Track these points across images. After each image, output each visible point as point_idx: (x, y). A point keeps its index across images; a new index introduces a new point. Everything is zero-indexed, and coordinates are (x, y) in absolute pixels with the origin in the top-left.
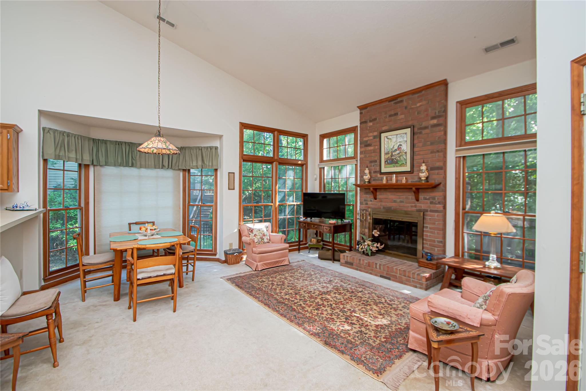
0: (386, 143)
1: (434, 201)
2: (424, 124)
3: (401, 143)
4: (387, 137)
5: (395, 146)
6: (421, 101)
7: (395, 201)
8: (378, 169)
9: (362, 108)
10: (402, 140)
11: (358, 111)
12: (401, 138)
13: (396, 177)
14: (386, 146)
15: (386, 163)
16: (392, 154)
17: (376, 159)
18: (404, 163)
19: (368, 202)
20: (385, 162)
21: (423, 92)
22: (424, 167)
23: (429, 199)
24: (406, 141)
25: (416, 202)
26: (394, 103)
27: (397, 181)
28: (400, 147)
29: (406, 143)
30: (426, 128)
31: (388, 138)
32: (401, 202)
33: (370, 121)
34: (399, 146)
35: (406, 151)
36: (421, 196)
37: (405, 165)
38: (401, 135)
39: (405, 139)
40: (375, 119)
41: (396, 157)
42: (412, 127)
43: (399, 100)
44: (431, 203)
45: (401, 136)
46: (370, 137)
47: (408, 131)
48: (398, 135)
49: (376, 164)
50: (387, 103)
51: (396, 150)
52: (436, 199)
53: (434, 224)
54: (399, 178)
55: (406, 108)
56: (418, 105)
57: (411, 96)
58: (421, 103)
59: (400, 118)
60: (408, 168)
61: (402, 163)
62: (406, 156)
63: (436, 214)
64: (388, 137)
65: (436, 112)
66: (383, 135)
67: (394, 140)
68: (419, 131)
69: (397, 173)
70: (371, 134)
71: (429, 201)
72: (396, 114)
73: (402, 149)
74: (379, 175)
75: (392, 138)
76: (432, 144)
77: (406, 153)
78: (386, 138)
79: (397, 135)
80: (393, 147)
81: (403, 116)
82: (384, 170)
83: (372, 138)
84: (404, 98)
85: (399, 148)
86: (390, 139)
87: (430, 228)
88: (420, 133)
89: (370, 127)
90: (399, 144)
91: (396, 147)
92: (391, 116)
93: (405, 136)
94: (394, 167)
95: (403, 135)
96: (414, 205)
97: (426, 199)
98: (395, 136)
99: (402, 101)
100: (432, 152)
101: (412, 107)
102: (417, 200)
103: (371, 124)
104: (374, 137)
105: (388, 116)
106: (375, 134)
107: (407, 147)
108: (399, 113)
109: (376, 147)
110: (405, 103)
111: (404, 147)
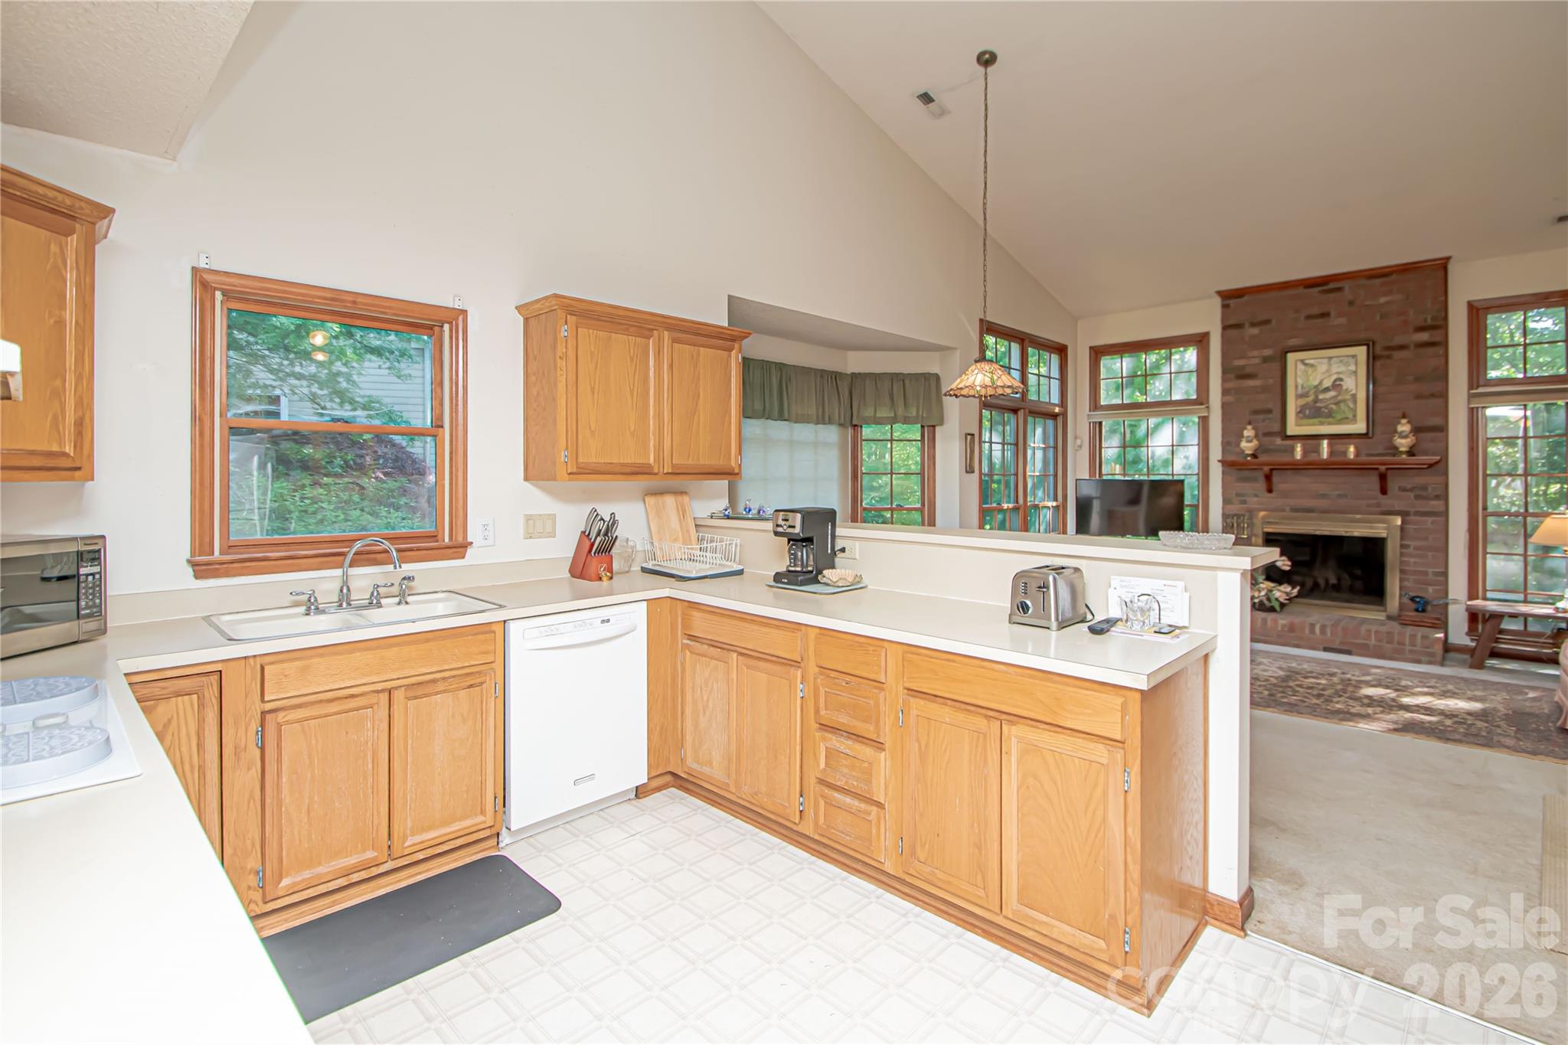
0: (1299, 373)
1: (1425, 494)
2: (1399, 340)
3: (1341, 376)
4: (1302, 361)
6: (1387, 293)
7: (1324, 496)
8: (1276, 427)
9: (1229, 297)
11: (1217, 302)
12: (1341, 364)
13: (1330, 445)
14: (1300, 381)
16: (1317, 397)
17: (1270, 406)
18: (1350, 416)
19: (1247, 499)
20: (1298, 413)
21: (1394, 277)
22: (1404, 427)
23: (1411, 490)
24: (1356, 372)
25: (1380, 496)
26: (1320, 292)
27: (1331, 453)
28: (1338, 383)
29: (1356, 376)
30: (1402, 347)
31: (1306, 364)
32: (1340, 496)
33: (1253, 325)
34: (1335, 381)
35: (1354, 392)
36: (1393, 484)
37: (1352, 420)
38: (1341, 358)
39: (1352, 368)
40: (1267, 322)
41: (1328, 404)
42: (1369, 344)
43: (1331, 286)
44: (1417, 497)
45: (1341, 361)
46: (1252, 359)
47: (1361, 352)
48: (1333, 359)
49: (1272, 415)
50: (1301, 290)
51: (1327, 390)
52: (1430, 490)
53: (1426, 539)
54: (1339, 448)
55: (1351, 303)
56: (1383, 300)
57: (1363, 281)
58: (1389, 298)
59: (1336, 323)
60: (1360, 427)
61: (1344, 416)
63: (1430, 519)
64: (1307, 362)
65: (1426, 320)
66: (1291, 357)
67: (1322, 368)
68: (1385, 353)
69: (1331, 437)
70: (1256, 353)
71: (1412, 495)
72: (1325, 315)
73: (1344, 388)
74: (1279, 441)
75: (1316, 364)
76: (1418, 379)
77: (1354, 396)
78: (1301, 366)
79: (1330, 358)
80: (1321, 383)
81: (1342, 321)
82: (1292, 429)
83: (1257, 361)
84: (1346, 285)
85: (1336, 386)
86: (1312, 366)
87: (1417, 548)
88: (1389, 357)
89: (1253, 337)
90: (1335, 377)
91: (1327, 383)
92: (1309, 317)
93: (1352, 361)
94: (1322, 424)
95: (1346, 359)
96: (1373, 501)
97: (1404, 489)
98: (1326, 361)
99: (1339, 289)
100: (1419, 397)
101: (1367, 303)
102: (1384, 491)
103: (1255, 331)
104: (1265, 360)
105: (1302, 318)
106: (1268, 352)
107: (1356, 385)
108: (1333, 314)
109: (1271, 381)
110: (1347, 294)
111: (1349, 383)
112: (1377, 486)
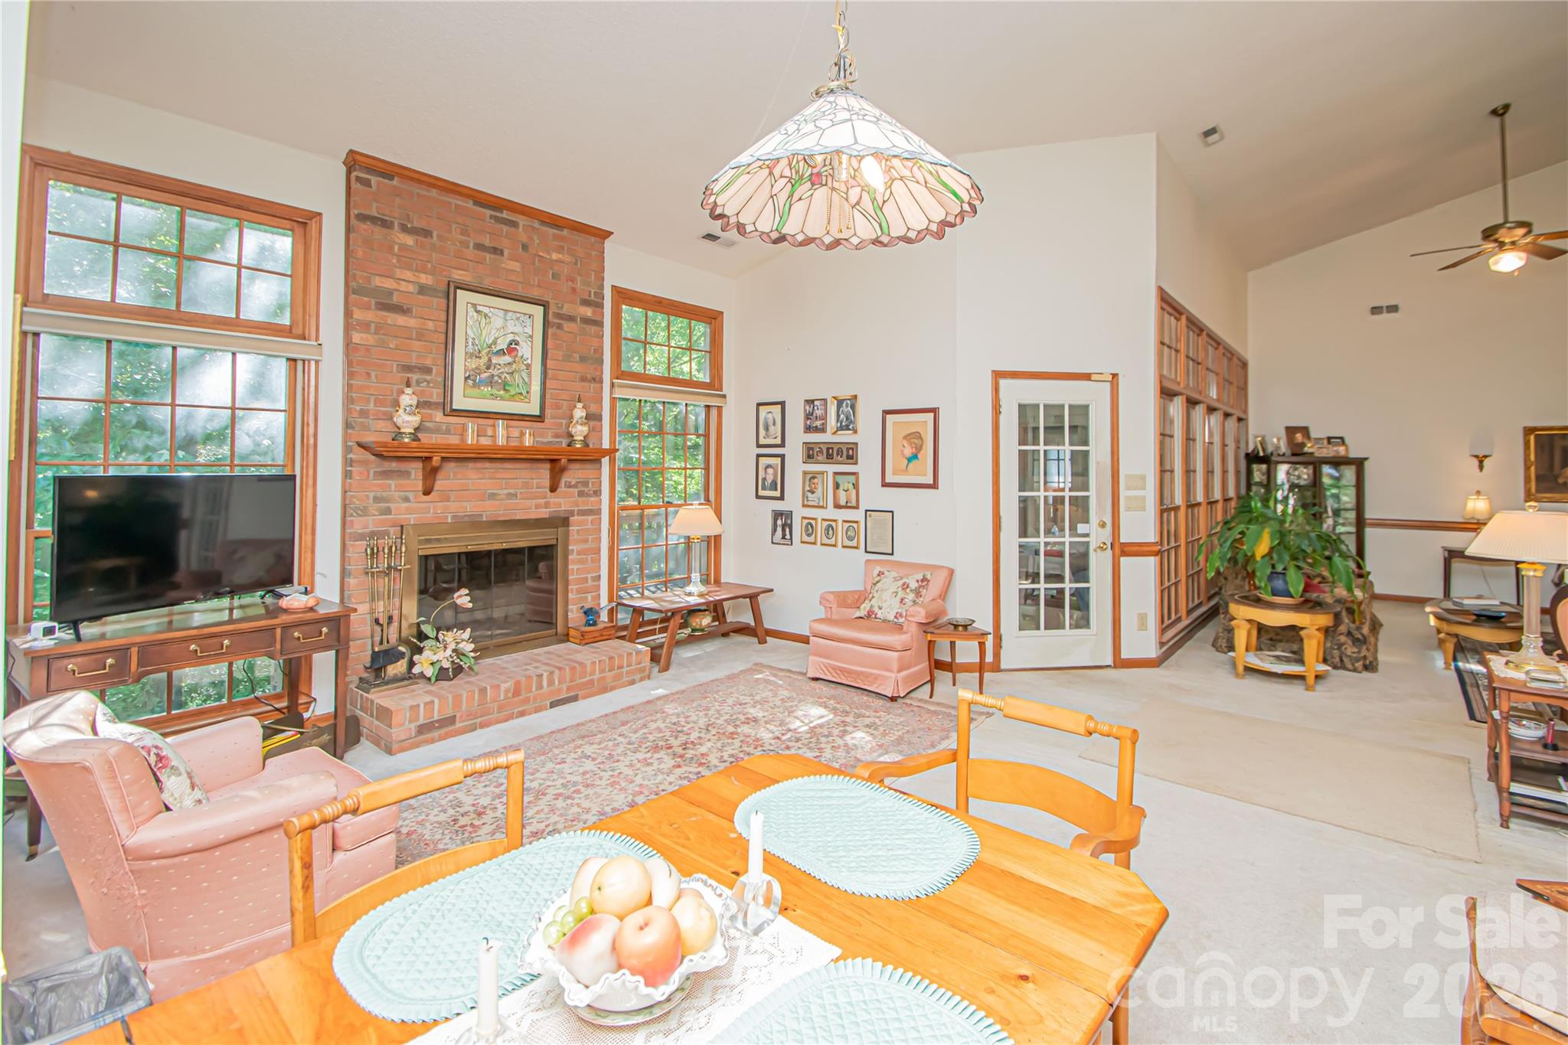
0: (470, 322)
1: (586, 490)
2: (567, 309)
3: (517, 338)
4: (474, 306)
5: (499, 341)
6: (560, 249)
7: (492, 496)
8: (436, 396)
10: (518, 329)
12: (517, 323)
13: (505, 428)
14: (471, 334)
15: (470, 382)
16: (490, 360)
17: (428, 362)
18: (525, 392)
19: (392, 506)
20: (467, 378)
21: (565, 232)
22: (578, 412)
23: (575, 486)
24: (531, 337)
25: (549, 494)
26: (491, 217)
27: (507, 438)
28: (513, 346)
29: (532, 342)
30: (571, 319)
31: (476, 311)
32: (510, 496)
33: (404, 229)
34: (511, 343)
35: (529, 361)
36: (568, 477)
37: (526, 397)
38: (518, 315)
39: (529, 330)
40: (427, 233)
41: (503, 373)
42: (547, 307)
43: (505, 215)
44: (581, 494)
45: (518, 319)
47: (538, 312)
48: (510, 314)
49: (428, 378)
50: (470, 204)
51: (501, 352)
52: (590, 486)
53: (586, 541)
55: (525, 248)
56: (555, 256)
57: (536, 224)
58: (561, 256)
59: (509, 267)
60: (534, 407)
61: (518, 390)
62: (530, 375)
63: (590, 518)
64: (479, 308)
66: (463, 296)
67: (497, 322)
68: (557, 321)
70: (408, 275)
71: (576, 491)
72: (497, 251)
73: (520, 354)
74: (438, 416)
75: (490, 315)
76: (582, 359)
77: (528, 366)
78: (471, 310)
80: (495, 343)
81: (515, 266)
82: (460, 402)
83: (411, 288)
84: (522, 221)
85: (511, 349)
86: (486, 316)
87: (578, 552)
88: (560, 327)
89: (403, 247)
90: (510, 337)
91: (502, 344)
92: (479, 247)
93: (529, 322)
95: (522, 317)
96: (543, 501)
97: (570, 486)
98: (501, 313)
99: (514, 224)
100: (583, 379)
101: (541, 254)
102: (553, 489)
103: (409, 240)
104: (423, 290)
105: (471, 245)
106: (425, 279)
107: (530, 351)
108: (506, 252)
109: (430, 325)
110: (522, 234)
111: (524, 350)
112: (547, 483)
